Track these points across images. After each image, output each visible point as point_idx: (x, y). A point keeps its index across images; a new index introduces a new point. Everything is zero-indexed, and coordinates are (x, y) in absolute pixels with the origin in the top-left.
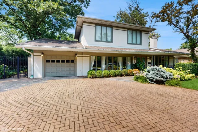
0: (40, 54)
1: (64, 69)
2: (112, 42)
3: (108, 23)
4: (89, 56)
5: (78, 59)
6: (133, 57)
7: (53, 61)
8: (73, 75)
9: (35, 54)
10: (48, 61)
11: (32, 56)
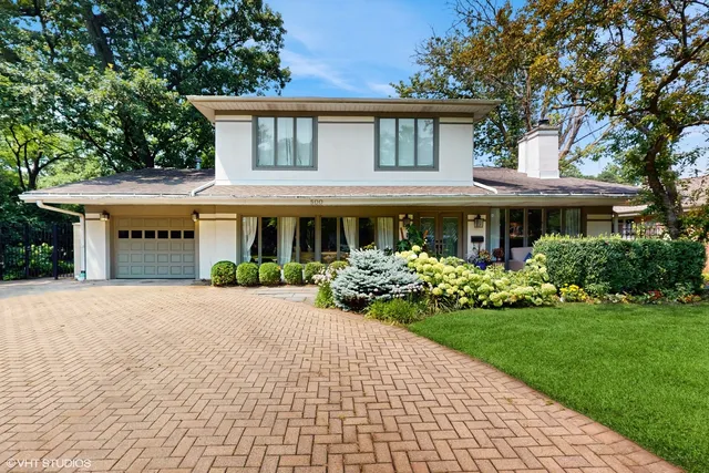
0: (97, 215)
1: (164, 258)
2: (313, 167)
3: (294, 107)
4: (235, 216)
5: (203, 227)
6: (401, 217)
7: (137, 235)
8: (190, 277)
9: (88, 215)
10: (123, 235)
11: (82, 219)
